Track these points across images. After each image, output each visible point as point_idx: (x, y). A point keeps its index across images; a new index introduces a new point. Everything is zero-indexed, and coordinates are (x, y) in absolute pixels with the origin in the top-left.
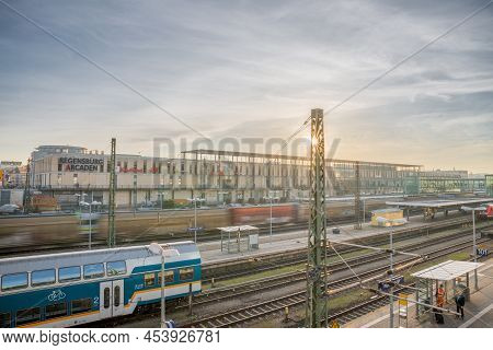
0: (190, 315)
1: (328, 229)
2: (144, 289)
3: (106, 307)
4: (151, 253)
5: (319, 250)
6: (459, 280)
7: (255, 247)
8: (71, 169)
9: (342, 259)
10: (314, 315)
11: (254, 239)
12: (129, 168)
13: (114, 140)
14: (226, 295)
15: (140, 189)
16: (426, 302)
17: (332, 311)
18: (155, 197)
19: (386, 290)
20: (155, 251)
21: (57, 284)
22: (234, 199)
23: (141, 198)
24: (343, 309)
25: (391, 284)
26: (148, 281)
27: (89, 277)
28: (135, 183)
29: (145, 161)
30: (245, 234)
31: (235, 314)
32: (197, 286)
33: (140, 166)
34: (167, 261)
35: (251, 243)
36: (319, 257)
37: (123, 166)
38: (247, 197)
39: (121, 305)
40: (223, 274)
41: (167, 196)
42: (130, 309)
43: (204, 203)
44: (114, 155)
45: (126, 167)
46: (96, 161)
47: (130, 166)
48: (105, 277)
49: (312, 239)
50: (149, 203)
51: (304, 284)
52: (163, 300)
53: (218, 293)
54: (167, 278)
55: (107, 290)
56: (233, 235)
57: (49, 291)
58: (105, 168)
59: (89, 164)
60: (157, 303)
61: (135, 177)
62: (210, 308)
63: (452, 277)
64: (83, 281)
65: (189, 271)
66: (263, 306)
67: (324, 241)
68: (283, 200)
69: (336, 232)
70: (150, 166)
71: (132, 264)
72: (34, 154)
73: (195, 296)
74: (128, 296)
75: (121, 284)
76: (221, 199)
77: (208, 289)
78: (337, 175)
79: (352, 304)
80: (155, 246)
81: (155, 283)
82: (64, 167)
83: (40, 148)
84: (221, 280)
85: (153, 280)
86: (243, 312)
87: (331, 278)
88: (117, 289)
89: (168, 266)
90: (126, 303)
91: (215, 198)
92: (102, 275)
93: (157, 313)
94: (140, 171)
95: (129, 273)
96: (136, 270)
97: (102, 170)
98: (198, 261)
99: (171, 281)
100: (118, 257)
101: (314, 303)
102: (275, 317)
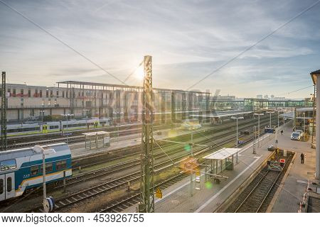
0: (65, 192)
1: (154, 132)
2: (30, 177)
3: (1, 193)
4: (35, 152)
5: (148, 145)
6: (229, 159)
7: (108, 145)
9: (163, 150)
10: (146, 185)
11: (107, 140)
12: (17, 93)
13: (4, 73)
14: (89, 177)
15: (26, 109)
16: (211, 173)
17: (157, 182)
18: (37, 113)
19: (189, 167)
20: (38, 151)
22: (93, 114)
23: (27, 115)
24: (163, 180)
25: (191, 164)
26: (33, 171)
28: (22, 104)
29: (30, 88)
32: (69, 173)
33: (26, 92)
34: (46, 157)
35: (105, 142)
36: (148, 150)
37: (12, 91)
39: (13, 190)
40: (87, 164)
41: (47, 113)
42: (20, 193)
43: (73, 117)
45: (14, 93)
48: (0, 172)
49: (144, 139)
50: (33, 118)
51: (139, 167)
52: (45, 184)
55: (1, 181)
61: (22, 100)
62: (79, 186)
63: (224, 158)
65: (63, 163)
66: (113, 182)
67: (152, 140)
68: (126, 114)
69: (159, 134)
70: (33, 92)
71: (20, 162)
73: (68, 179)
74: (18, 183)
76: (85, 114)
77: (77, 174)
79: (169, 177)
80: (38, 148)
81: (39, 173)
84: (86, 167)
85: (37, 170)
87: (157, 162)
88: (9, 179)
89: (48, 160)
90: (16, 189)
91: (81, 114)
93: (41, 193)
94: (26, 96)
95: (19, 167)
96: (23, 165)
98: (70, 155)
99: (49, 171)
101: (145, 178)
102: (122, 189)
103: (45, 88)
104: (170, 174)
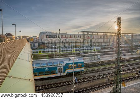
0: (81, 76)
1: (122, 54)
2: (69, 69)
3: (59, 73)
4: (70, 60)
5: (119, 60)
7: (99, 59)
8: (49, 37)
9: (127, 63)
10: (117, 79)
11: (99, 57)
12: (64, 37)
13: (59, 29)
14: (91, 72)
17: (122, 78)
21: (47, 67)
22: (93, 45)
23: (67, 45)
24: (126, 78)
26: (70, 67)
27: (55, 65)
28: (66, 41)
29: (68, 34)
30: (97, 55)
31: (93, 77)
32: (83, 69)
33: (67, 36)
34: (75, 62)
35: (98, 58)
36: (119, 62)
37: (62, 36)
38: (97, 44)
39: (63, 73)
41: (74, 44)
42: (65, 74)
43: (84, 46)
44: (60, 34)
45: (63, 37)
46: (55, 35)
47: (64, 36)
48: (59, 66)
49: (117, 57)
50: (69, 46)
51: (114, 70)
52: (74, 72)
53: (89, 71)
54: (75, 66)
55: (59, 69)
56: (93, 55)
57: (45, 68)
58: (58, 37)
59: (53, 36)
60: (72, 73)
62: (86, 75)
64: (53, 66)
65: (80, 65)
66: (101, 75)
67: (121, 58)
68: (108, 45)
69: (124, 55)
70: (69, 36)
71: (65, 62)
72: (40, 34)
73: (82, 72)
74: (65, 71)
75: (62, 67)
77: (86, 70)
78: (125, 38)
79: (129, 77)
80: (72, 58)
81: (72, 68)
82: (47, 37)
83: (41, 32)
84: (90, 67)
86: (95, 77)
87: (123, 69)
88: (62, 69)
89: (75, 63)
90: (64, 72)
91: (88, 45)
92: (58, 65)
93: (72, 76)
94: (67, 38)
95: (65, 65)
96: (66, 64)
97: (57, 38)
98: (83, 62)
99: (76, 67)
100: (62, 60)
101: (117, 76)
102: (105, 79)
103: (74, 34)
104: (130, 75)
